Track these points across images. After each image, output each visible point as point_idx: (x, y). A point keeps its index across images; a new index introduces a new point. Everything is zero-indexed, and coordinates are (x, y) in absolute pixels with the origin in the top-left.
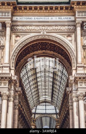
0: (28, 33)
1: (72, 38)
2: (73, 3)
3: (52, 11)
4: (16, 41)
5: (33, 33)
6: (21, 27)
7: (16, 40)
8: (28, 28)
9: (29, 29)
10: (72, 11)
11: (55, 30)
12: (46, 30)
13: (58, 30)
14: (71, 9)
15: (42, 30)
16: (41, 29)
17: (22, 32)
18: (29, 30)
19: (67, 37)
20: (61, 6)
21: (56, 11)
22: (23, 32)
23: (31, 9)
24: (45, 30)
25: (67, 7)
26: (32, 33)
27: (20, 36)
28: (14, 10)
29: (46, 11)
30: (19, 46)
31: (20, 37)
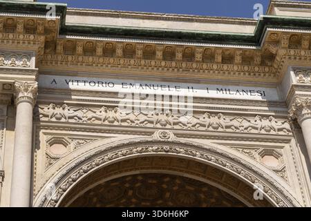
0: (100, 131)
1: (282, 162)
2: (274, 37)
3: (189, 64)
4: (52, 159)
5: (122, 132)
6: (71, 111)
7: (52, 156)
8: (101, 113)
9: (103, 118)
10: (267, 69)
11: (211, 129)
12: (175, 127)
13: (220, 129)
14: (263, 63)
15: (158, 126)
16: (152, 122)
17: (75, 129)
18: (106, 122)
19: (263, 155)
20: (224, 50)
21: (205, 66)
22: (80, 130)
23: (109, 51)
24: (168, 126)
25: (247, 53)
26: (117, 132)
27: (70, 141)
28: (48, 51)
29: (168, 63)
30: (64, 176)
31: (65, 145)
